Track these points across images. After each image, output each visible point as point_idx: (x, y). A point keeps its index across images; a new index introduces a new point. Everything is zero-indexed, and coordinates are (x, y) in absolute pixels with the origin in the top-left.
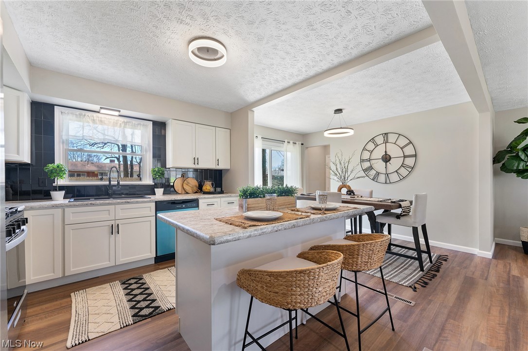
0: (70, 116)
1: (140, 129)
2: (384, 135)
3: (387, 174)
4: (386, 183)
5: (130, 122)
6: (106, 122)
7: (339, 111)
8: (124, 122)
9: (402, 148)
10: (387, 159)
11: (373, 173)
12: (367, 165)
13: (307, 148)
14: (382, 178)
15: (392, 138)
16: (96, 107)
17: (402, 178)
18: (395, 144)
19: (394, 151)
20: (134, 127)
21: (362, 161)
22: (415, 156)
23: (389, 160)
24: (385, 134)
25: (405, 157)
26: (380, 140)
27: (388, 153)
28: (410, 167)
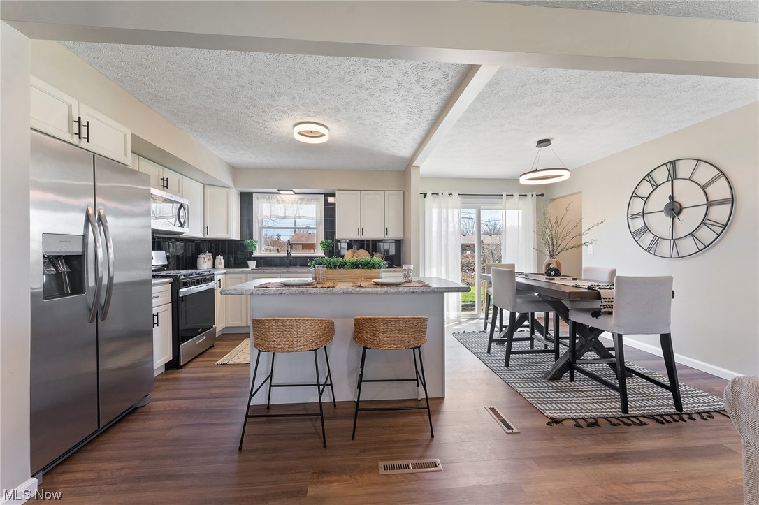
0: (263, 200)
1: (314, 204)
2: (668, 165)
3: (674, 240)
4: (671, 257)
5: (304, 198)
6: (287, 201)
7: (544, 142)
8: (300, 199)
9: (703, 188)
10: (674, 209)
11: (648, 238)
12: (638, 224)
13: (554, 200)
14: (665, 247)
15: (684, 169)
16: (276, 191)
17: (701, 247)
18: (690, 179)
19: (688, 194)
20: (309, 202)
21: (630, 216)
22: (732, 201)
23: (678, 214)
24: (671, 162)
25: (709, 204)
26: (661, 175)
27: (676, 199)
28: (718, 224)
